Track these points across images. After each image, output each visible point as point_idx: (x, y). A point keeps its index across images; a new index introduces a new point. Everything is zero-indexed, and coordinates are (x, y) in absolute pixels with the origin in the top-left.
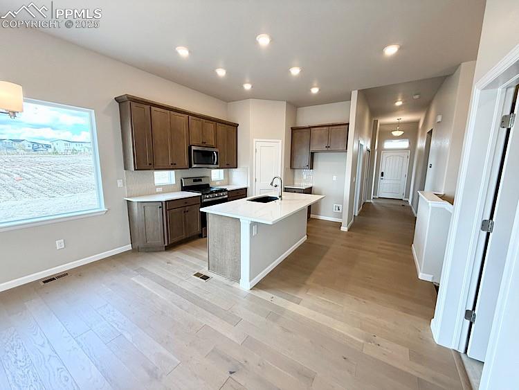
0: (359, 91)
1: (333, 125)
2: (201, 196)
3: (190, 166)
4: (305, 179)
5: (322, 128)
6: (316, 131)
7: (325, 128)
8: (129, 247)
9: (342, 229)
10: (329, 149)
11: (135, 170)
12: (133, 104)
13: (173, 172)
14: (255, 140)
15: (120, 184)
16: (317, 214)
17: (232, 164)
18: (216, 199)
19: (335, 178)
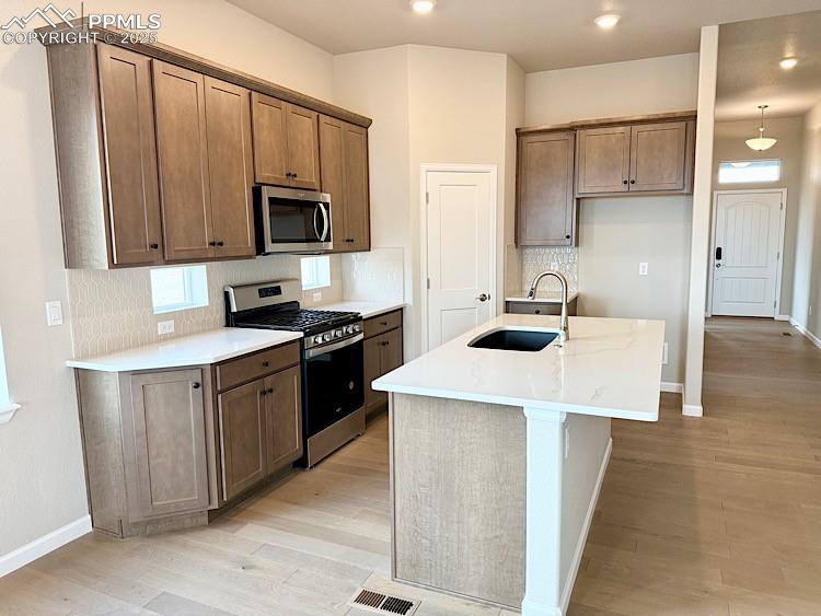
0: (720, 26)
1: (643, 121)
2: (301, 339)
3: (260, 249)
7: (620, 129)
8: (85, 524)
9: (687, 412)
10: (633, 188)
11: (112, 265)
13: (200, 270)
14: (424, 167)
15: (53, 315)
17: (357, 239)
18: (342, 345)
19: (644, 268)
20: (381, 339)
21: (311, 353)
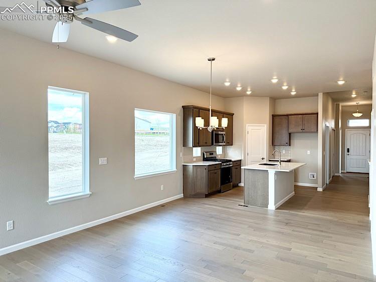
0: (323, 93)
1: (306, 114)
2: (221, 164)
3: (212, 144)
4: (284, 153)
5: (297, 116)
6: (292, 118)
7: (300, 116)
8: (182, 195)
9: (318, 190)
10: (304, 131)
11: (193, 146)
12: (194, 110)
14: (247, 125)
15: (181, 155)
16: (296, 181)
17: (230, 143)
18: (227, 166)
19: (309, 152)
20: (236, 167)
21: (222, 167)
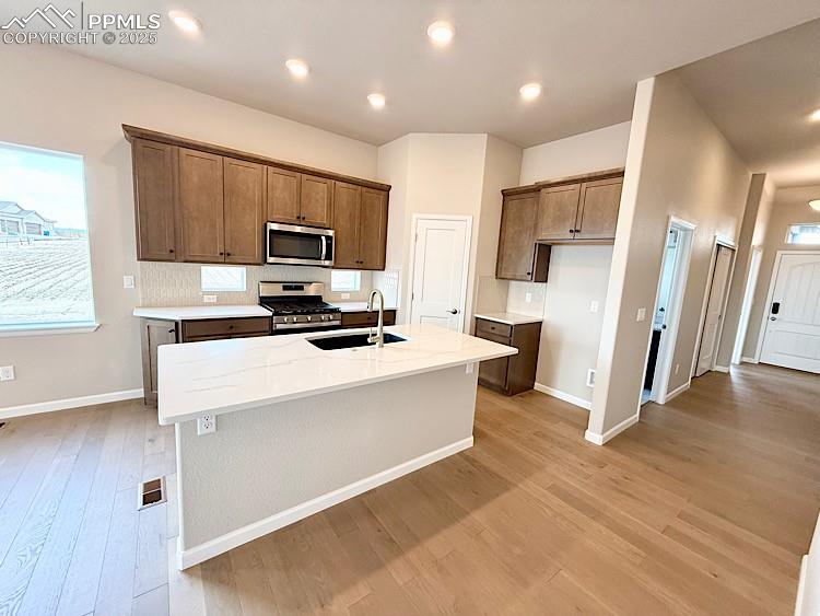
0: (658, 77)
1: (590, 179)
2: (267, 317)
3: (265, 260)
4: (529, 302)
6: (550, 196)
7: (572, 186)
9: (586, 438)
10: (578, 236)
11: (139, 259)
14: (415, 216)
15: (128, 282)
16: (548, 383)
19: (595, 306)
